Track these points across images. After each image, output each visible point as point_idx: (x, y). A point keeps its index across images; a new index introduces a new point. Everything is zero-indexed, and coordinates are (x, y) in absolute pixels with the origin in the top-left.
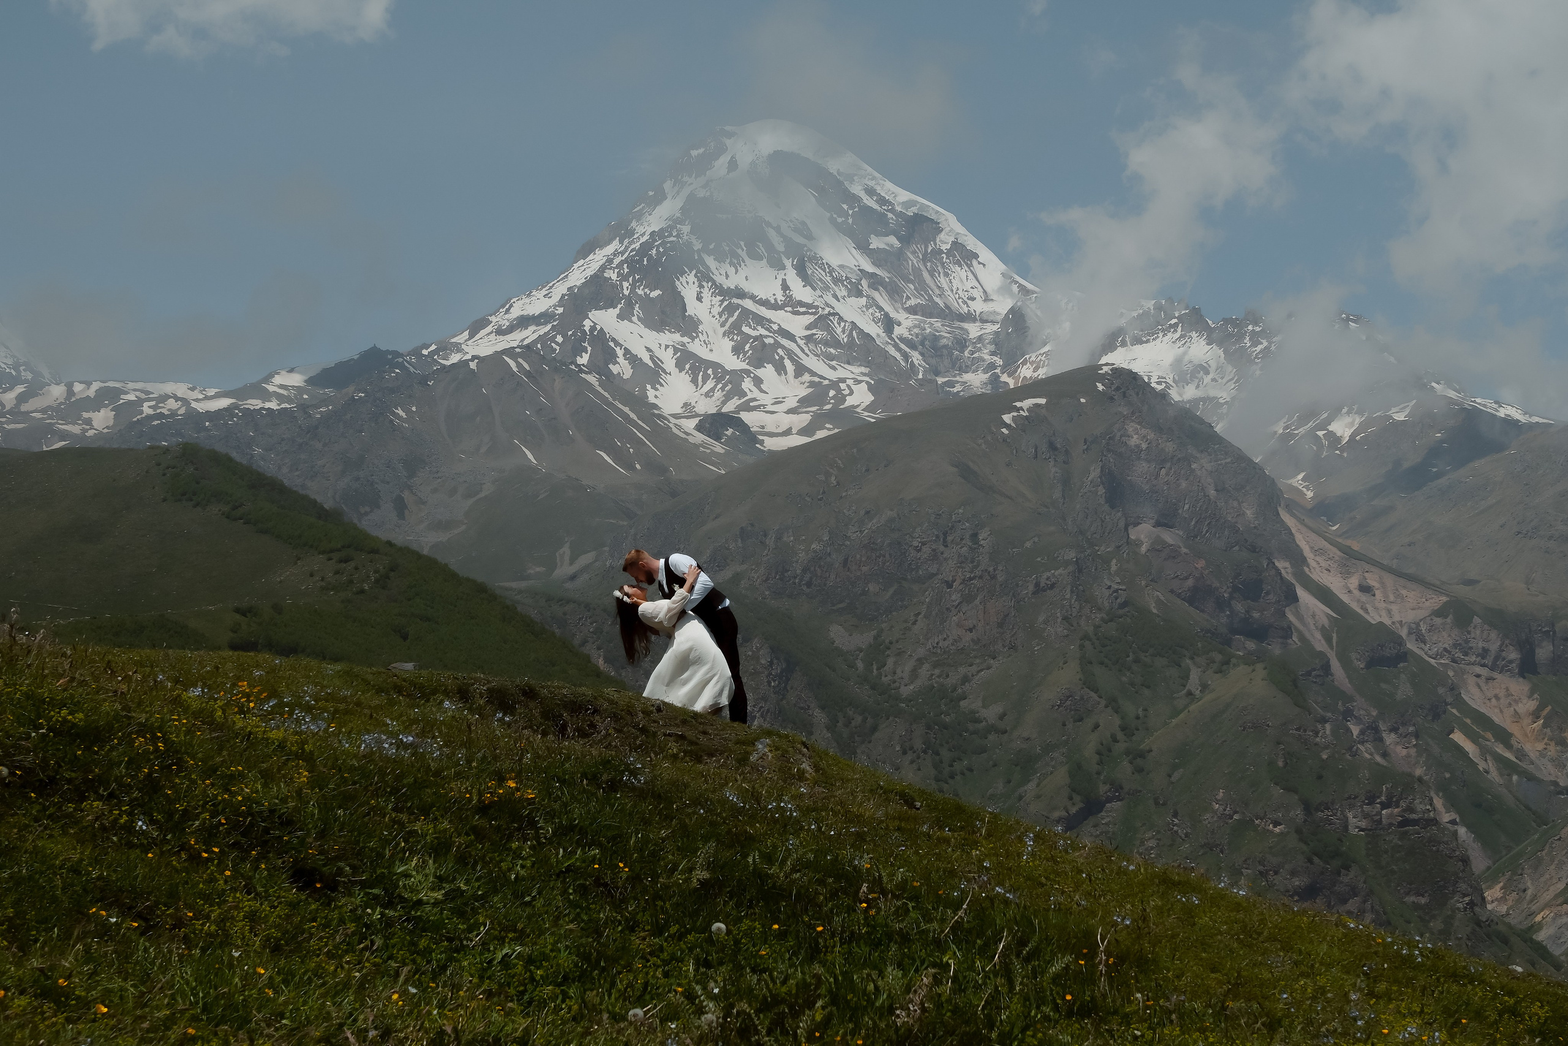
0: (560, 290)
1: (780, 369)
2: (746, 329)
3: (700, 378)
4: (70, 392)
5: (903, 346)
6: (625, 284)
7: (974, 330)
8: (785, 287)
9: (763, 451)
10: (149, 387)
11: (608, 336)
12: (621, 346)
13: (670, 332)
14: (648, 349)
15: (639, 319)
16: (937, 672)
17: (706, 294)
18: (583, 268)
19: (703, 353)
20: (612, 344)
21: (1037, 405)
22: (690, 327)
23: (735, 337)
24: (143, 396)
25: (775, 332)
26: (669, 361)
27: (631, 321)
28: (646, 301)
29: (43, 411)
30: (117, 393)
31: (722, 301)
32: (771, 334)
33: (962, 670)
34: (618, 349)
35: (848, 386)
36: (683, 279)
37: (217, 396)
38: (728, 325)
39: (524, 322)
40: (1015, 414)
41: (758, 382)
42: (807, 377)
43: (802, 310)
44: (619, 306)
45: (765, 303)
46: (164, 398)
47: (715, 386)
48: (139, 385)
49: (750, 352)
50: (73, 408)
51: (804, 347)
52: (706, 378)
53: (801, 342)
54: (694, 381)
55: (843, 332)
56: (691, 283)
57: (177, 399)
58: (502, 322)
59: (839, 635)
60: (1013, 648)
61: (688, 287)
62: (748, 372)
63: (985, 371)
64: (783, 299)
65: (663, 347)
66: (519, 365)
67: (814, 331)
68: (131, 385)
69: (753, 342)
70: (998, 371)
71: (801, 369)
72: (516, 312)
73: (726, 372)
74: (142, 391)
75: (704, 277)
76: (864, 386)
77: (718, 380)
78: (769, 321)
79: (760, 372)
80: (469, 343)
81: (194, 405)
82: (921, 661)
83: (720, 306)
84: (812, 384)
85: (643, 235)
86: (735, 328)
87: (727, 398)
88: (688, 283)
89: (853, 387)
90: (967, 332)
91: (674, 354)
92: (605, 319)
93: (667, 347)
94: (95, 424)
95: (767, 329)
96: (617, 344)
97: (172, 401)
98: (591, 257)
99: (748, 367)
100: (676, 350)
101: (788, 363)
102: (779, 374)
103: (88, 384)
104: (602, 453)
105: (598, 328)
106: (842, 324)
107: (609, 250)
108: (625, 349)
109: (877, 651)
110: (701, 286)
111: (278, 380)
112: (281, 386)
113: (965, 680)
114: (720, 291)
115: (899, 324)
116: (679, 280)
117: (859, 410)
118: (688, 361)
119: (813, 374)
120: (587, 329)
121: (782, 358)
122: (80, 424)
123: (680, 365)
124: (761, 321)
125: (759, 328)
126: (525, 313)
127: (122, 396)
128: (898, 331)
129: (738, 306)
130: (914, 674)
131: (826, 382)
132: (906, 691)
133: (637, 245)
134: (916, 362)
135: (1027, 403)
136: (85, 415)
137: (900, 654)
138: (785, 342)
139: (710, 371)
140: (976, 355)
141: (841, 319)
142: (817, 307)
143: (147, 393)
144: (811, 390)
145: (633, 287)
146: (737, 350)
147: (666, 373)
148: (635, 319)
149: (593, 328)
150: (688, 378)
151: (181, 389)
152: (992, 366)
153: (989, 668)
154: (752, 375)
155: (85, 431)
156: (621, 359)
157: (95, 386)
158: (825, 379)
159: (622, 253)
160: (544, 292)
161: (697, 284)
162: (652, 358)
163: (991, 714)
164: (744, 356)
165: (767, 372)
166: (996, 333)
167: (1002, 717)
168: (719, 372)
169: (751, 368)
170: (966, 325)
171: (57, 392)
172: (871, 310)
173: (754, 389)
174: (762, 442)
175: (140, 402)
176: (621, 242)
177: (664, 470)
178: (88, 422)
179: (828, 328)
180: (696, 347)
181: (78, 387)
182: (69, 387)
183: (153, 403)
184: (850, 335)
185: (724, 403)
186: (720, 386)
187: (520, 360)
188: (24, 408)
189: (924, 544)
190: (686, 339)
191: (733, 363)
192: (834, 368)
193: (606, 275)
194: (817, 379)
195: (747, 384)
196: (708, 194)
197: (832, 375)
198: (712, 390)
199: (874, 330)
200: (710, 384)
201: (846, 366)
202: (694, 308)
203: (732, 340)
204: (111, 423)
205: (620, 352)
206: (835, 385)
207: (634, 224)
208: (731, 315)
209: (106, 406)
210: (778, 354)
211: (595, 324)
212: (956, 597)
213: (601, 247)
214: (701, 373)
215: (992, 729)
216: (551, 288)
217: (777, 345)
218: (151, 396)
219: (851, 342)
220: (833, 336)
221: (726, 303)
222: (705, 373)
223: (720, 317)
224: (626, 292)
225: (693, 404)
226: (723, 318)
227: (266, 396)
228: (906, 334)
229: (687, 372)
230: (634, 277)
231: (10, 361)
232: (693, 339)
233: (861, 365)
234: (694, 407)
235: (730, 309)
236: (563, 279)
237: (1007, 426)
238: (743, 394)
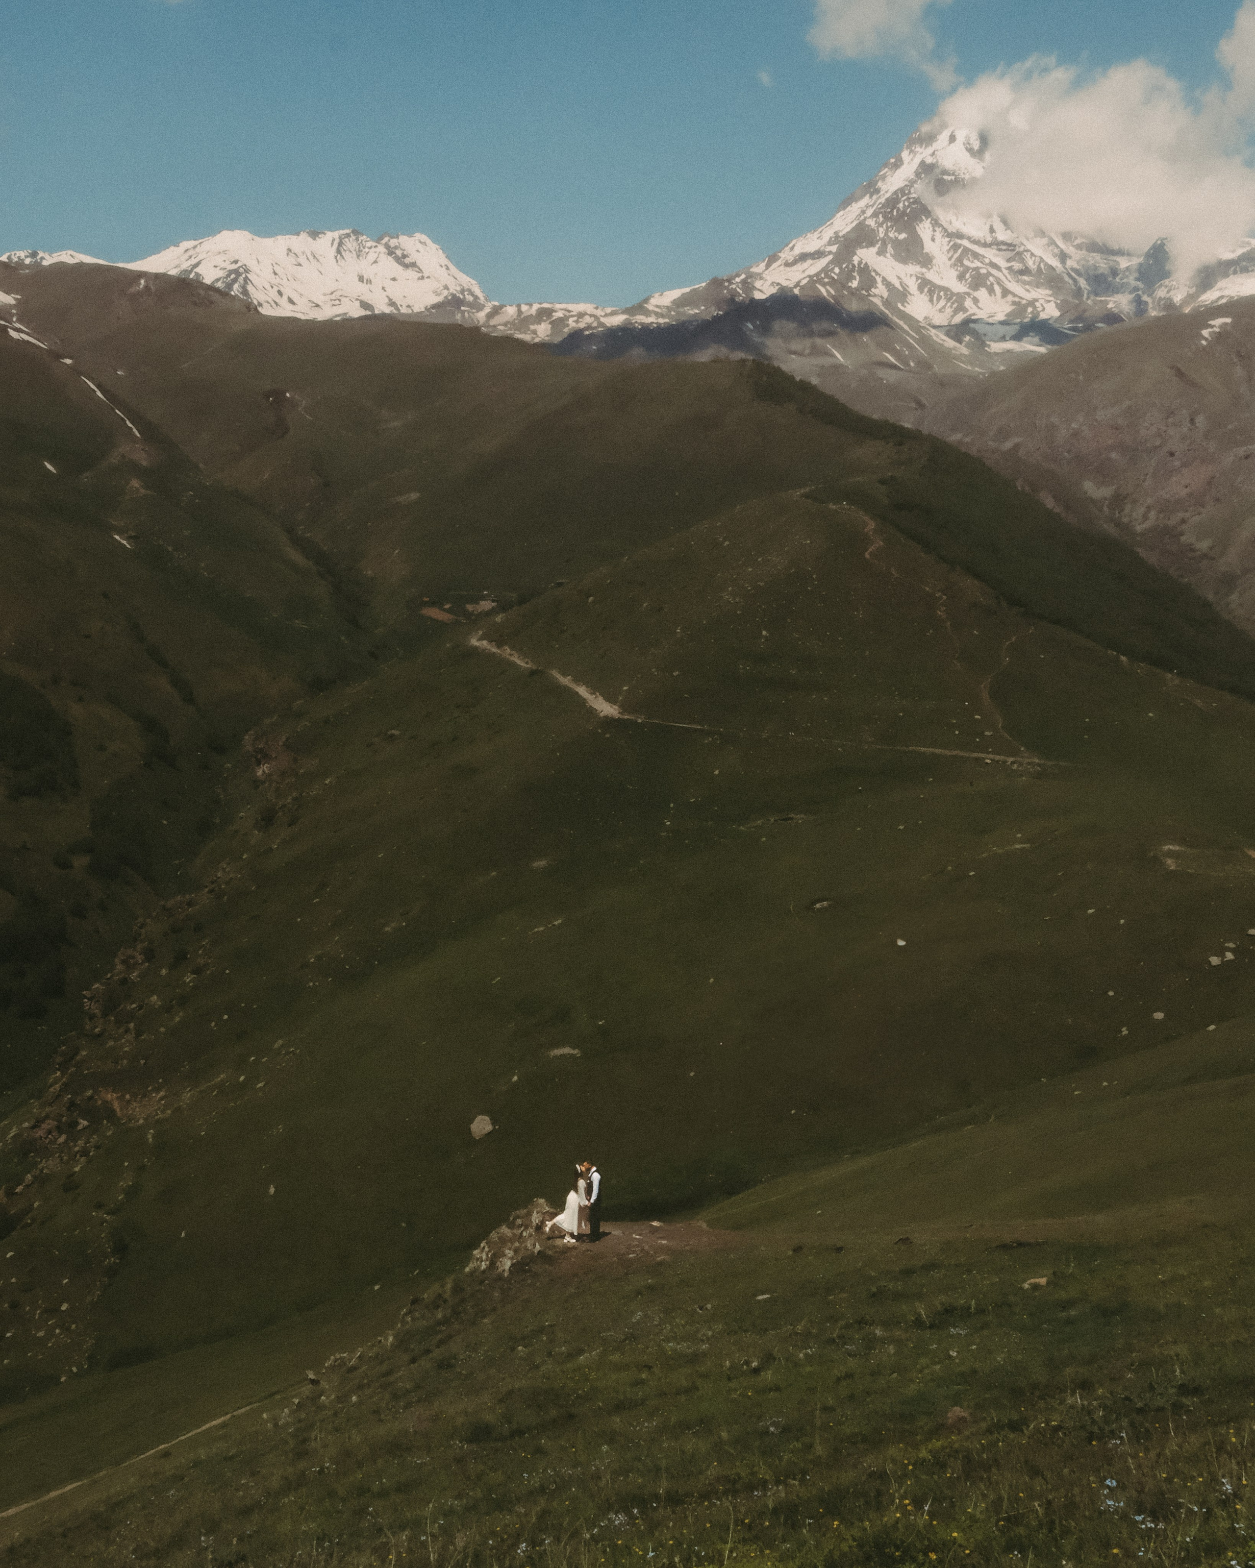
0: (828, 233)
1: (991, 291)
2: (966, 262)
3: (935, 298)
4: (520, 312)
5: (1073, 274)
6: (881, 230)
7: (1123, 263)
8: (992, 230)
9: (990, 353)
10: (570, 307)
11: (870, 268)
12: (880, 275)
13: (912, 264)
14: (899, 278)
15: (891, 255)
16: (1162, 516)
17: (938, 235)
18: (844, 217)
19: (938, 281)
20: (873, 274)
21: (1226, 324)
22: (926, 261)
23: (959, 268)
24: (568, 314)
25: (987, 264)
26: (913, 286)
27: (885, 257)
28: (896, 243)
29: (505, 325)
30: (549, 313)
31: (949, 242)
32: (984, 266)
33: (1181, 515)
34: (877, 278)
35: (1042, 305)
36: (921, 225)
37: (613, 313)
38: (953, 260)
39: (803, 257)
40: (1210, 330)
41: (976, 301)
42: (1010, 298)
43: (1004, 247)
44: (878, 246)
45: (976, 242)
46: (581, 315)
47: (946, 304)
48: (563, 306)
49: (970, 279)
50: (523, 322)
51: (1007, 275)
52: (939, 298)
53: (1006, 272)
54: (931, 300)
55: (1034, 264)
56: (927, 228)
57: (591, 316)
58: (788, 258)
59: (1091, 489)
60: (1218, 500)
61: (924, 229)
62: (969, 294)
63: (1130, 293)
64: (991, 239)
65: (909, 275)
66: (827, 291)
67: (1013, 264)
68: (558, 306)
69: (971, 272)
70: (1140, 292)
71: (1006, 292)
72: (797, 251)
73: (953, 294)
74: (566, 310)
75: (936, 223)
76: (1053, 304)
77: (949, 300)
78: (984, 257)
79: (977, 294)
80: (766, 272)
81: (602, 320)
82: (1149, 508)
83: (948, 245)
84: (1014, 303)
85: (887, 192)
86: (960, 260)
87: (956, 312)
88: (925, 228)
89: (1045, 305)
90: (1118, 263)
91: (917, 281)
92: (866, 255)
93: (911, 275)
94: (539, 333)
95: (982, 262)
96: (877, 274)
97: (587, 317)
98: (849, 208)
99: (968, 290)
100: (918, 278)
101: (997, 288)
102: (991, 295)
103: (531, 305)
104: (887, 355)
105: (864, 262)
106: (1033, 258)
107: (863, 203)
108: (883, 277)
109: (1118, 500)
110: (934, 231)
111: (653, 301)
112: (657, 306)
113: (1183, 521)
114: (950, 235)
115: (1070, 258)
116: (918, 225)
117: (1051, 322)
118: (925, 284)
119: (1015, 295)
120: (856, 263)
121: (992, 284)
122: (529, 334)
123: (921, 289)
124: (976, 256)
125: (976, 261)
126: (805, 251)
127: (554, 314)
128: (1070, 263)
129: (960, 245)
130: (1145, 517)
131: (1024, 302)
132: (1139, 528)
133: (883, 200)
134: (1083, 286)
135: (1218, 322)
136: (532, 327)
137: (1135, 502)
138: (994, 272)
139: (942, 293)
140: (1125, 281)
141: (1032, 254)
142: (1015, 246)
143: (569, 311)
144: (1013, 307)
145: (887, 231)
146: (961, 277)
147: (911, 294)
148: (888, 255)
149: (860, 263)
150: (927, 298)
151: (588, 308)
152: (1136, 289)
153: (1199, 514)
154: (972, 297)
155: (533, 338)
156: (880, 284)
157: (536, 307)
158: (1023, 299)
159: (872, 206)
160: (816, 234)
161: (931, 229)
162: (901, 283)
163: (1204, 545)
164: (966, 282)
165: (982, 293)
166: (1141, 265)
167: (1211, 548)
168: (949, 295)
169: (971, 291)
170: (1119, 259)
171: (511, 311)
172: (1050, 248)
173: (973, 306)
174: (989, 346)
175: (566, 318)
176: (871, 197)
177: (929, 367)
178: (535, 332)
179: (1022, 261)
180: (931, 276)
181: (524, 308)
182: (519, 306)
183: (575, 318)
184: (1039, 266)
185: (953, 316)
186: (949, 304)
187: (828, 287)
188: (492, 322)
189: (1152, 425)
190: (924, 270)
191: (959, 288)
192: (1028, 291)
193: (867, 223)
194: (1017, 299)
195: (968, 303)
196: (935, 160)
197: (1029, 296)
198: (944, 307)
199: (1055, 263)
200: (942, 302)
201: (1036, 289)
202: (930, 247)
203: (957, 270)
204: (549, 332)
205: (879, 280)
206: (1032, 303)
207: (880, 184)
208: (955, 251)
209: (545, 321)
210: (989, 281)
211: (862, 259)
212: (1177, 463)
213: (857, 200)
214: (935, 295)
215: (1205, 556)
216: (821, 232)
217: (989, 274)
218: (572, 313)
219: (1039, 269)
220: (1027, 268)
221: (952, 243)
222: (938, 295)
223: (948, 253)
224: (882, 235)
225: (931, 317)
226: (950, 255)
227: (647, 313)
228: (1076, 266)
229: (926, 294)
230: (887, 225)
231: (458, 288)
232: (929, 269)
233: (1046, 289)
234: (932, 320)
235: (956, 247)
236: (829, 225)
237: (1206, 339)
238: (965, 310)
